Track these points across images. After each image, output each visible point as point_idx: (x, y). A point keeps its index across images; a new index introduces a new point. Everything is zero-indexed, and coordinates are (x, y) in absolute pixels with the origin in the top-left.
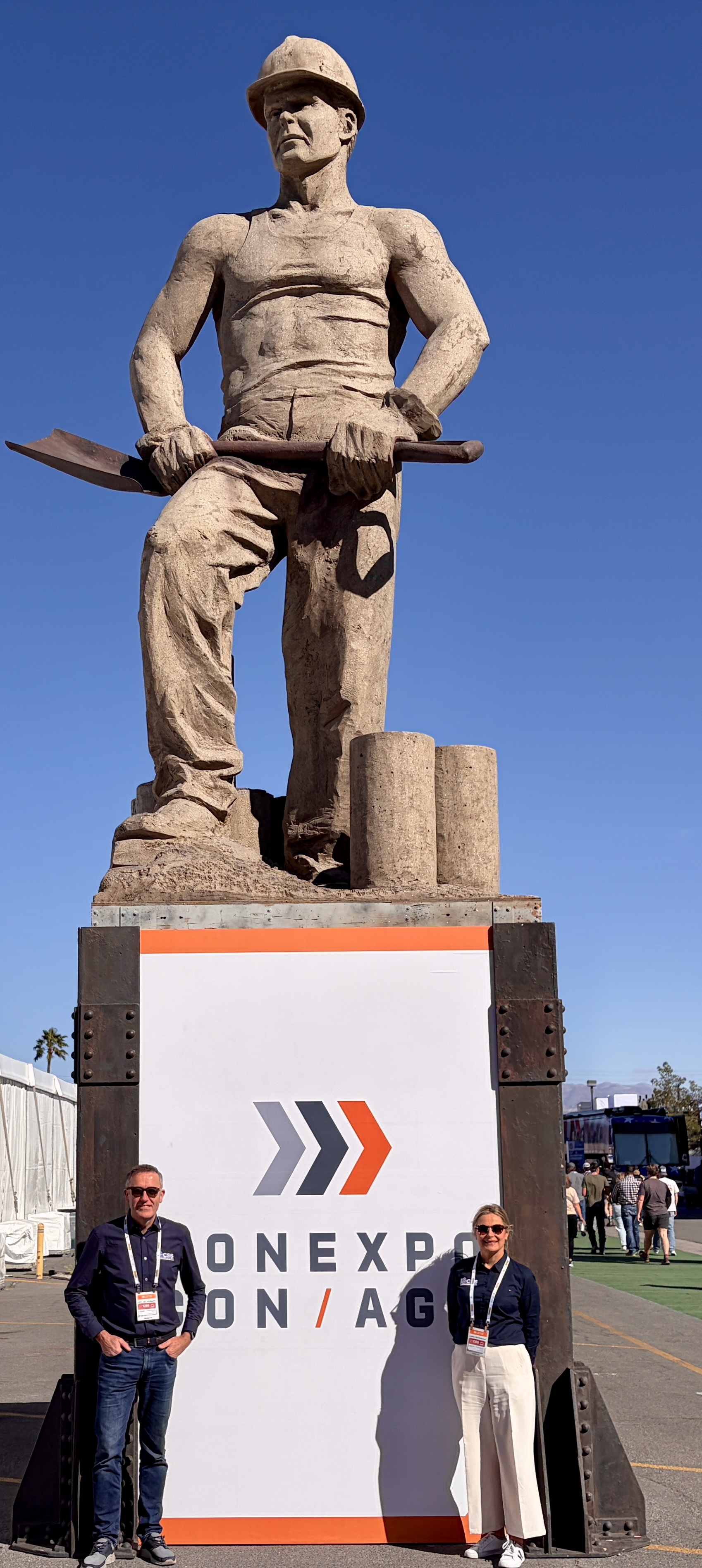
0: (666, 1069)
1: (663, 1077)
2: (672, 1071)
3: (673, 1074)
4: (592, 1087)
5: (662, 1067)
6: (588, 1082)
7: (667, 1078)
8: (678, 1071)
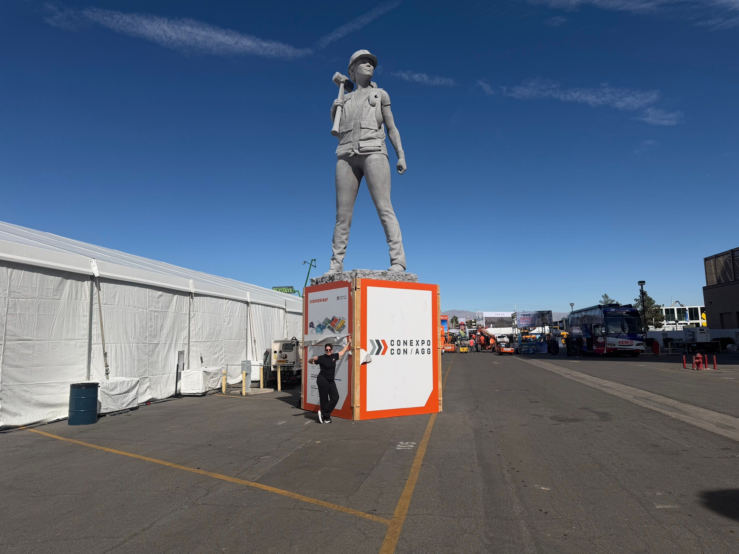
0: (606, 296)
1: (605, 300)
2: (608, 297)
3: (609, 298)
4: (572, 306)
5: (604, 295)
6: (570, 304)
7: (606, 300)
8: (611, 297)
